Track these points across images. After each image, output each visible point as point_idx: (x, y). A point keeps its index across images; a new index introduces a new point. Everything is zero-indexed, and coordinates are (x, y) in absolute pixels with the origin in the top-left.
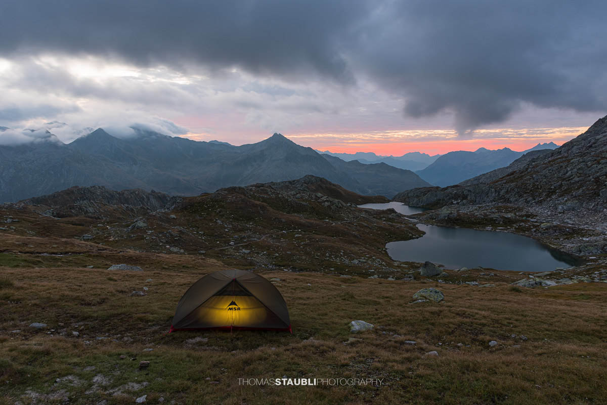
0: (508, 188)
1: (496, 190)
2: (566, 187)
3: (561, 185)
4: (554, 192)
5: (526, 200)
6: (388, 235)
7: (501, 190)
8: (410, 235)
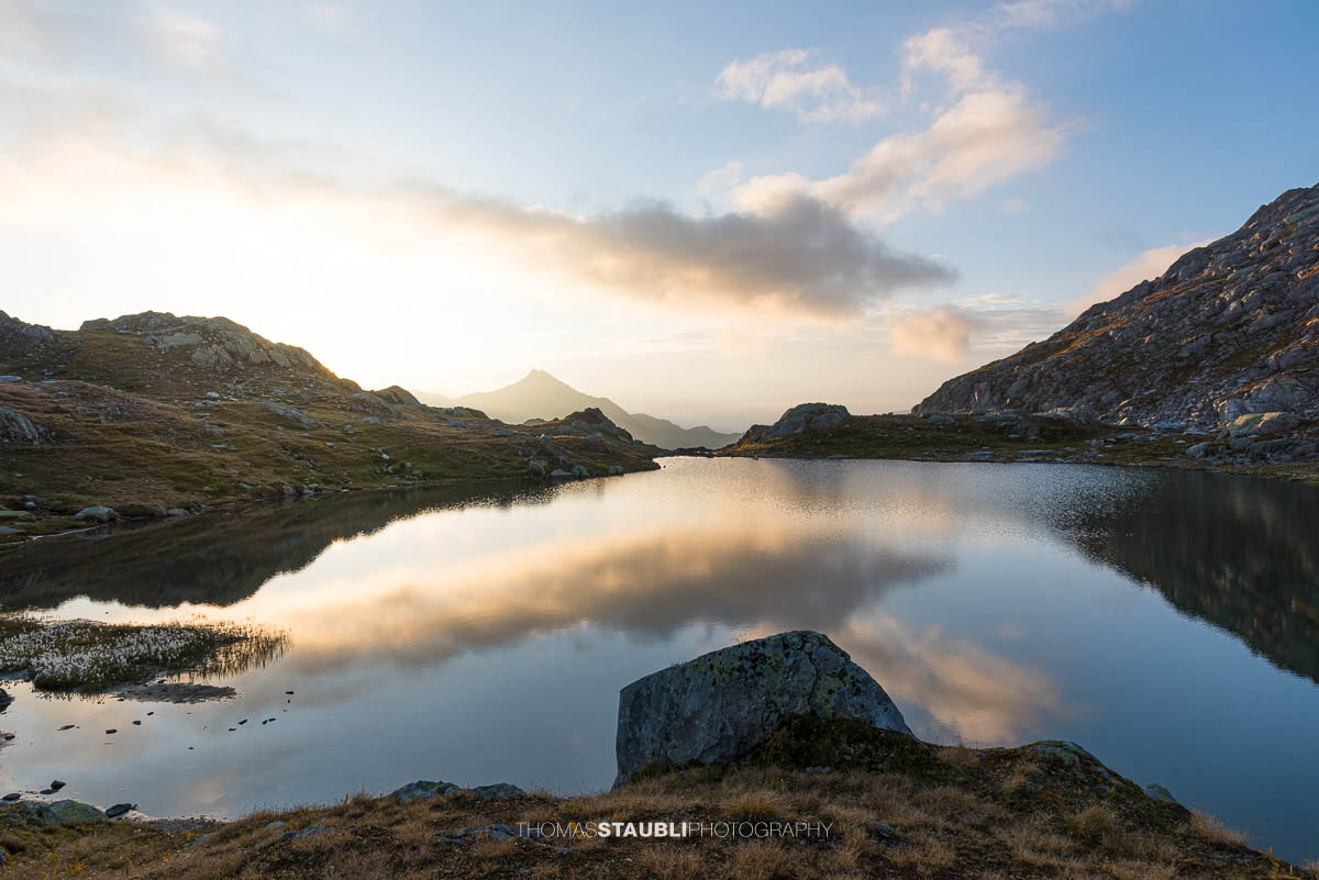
0: (1032, 375)
1: (993, 386)
2: (1232, 349)
3: (1212, 346)
4: (1193, 366)
5: (1099, 401)
6: (390, 462)
7: (1010, 383)
8: (542, 464)
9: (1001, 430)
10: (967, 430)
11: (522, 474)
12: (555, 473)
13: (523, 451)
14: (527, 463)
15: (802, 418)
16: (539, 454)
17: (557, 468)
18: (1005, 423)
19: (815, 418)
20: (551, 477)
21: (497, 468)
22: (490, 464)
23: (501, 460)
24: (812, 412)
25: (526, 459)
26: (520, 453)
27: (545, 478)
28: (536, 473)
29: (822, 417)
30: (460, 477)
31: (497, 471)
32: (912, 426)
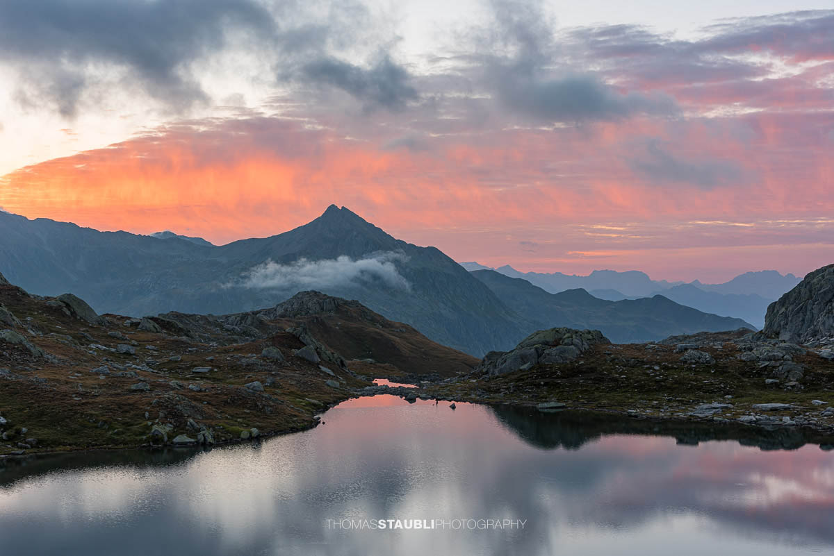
9: (761, 373)
10: (722, 371)
11: (141, 440)
12: (178, 439)
13: (150, 412)
14: (149, 428)
15: (533, 350)
16: (166, 417)
17: (182, 433)
18: (767, 363)
19: (547, 351)
20: (172, 443)
21: (117, 434)
22: (111, 428)
23: (124, 424)
24: (546, 343)
25: (150, 423)
26: (147, 414)
27: (165, 446)
28: (156, 439)
29: (554, 351)
30: (75, 444)
31: (116, 437)
32: (659, 364)
